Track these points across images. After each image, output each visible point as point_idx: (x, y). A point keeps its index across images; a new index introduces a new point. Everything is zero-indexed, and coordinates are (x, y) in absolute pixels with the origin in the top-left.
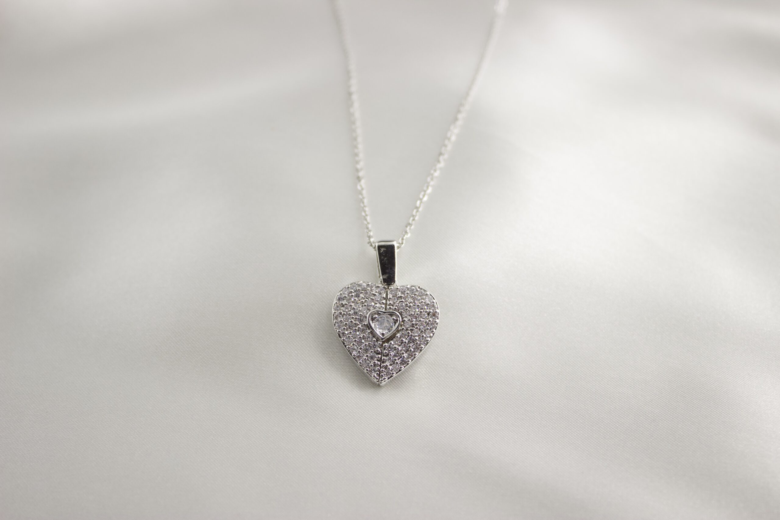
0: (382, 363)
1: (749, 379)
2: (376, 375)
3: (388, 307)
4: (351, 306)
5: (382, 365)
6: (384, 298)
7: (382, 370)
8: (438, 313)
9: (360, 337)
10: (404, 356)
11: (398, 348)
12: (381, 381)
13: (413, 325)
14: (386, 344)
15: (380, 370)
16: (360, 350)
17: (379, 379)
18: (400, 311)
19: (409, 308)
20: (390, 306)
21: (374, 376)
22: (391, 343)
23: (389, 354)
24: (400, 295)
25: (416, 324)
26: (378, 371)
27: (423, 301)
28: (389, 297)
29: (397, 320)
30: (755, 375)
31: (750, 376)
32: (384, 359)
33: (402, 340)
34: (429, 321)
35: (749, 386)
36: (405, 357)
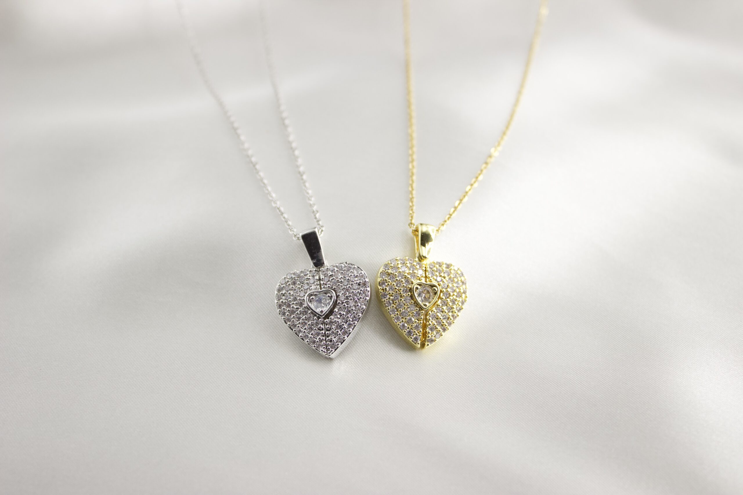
0: (327, 337)
1: (688, 371)
2: (323, 349)
3: (322, 287)
4: (290, 293)
5: (327, 339)
6: (317, 279)
7: (328, 344)
8: (368, 282)
9: (303, 319)
10: (344, 327)
11: (338, 321)
12: (329, 353)
13: (347, 298)
14: (327, 320)
15: (326, 344)
16: (305, 331)
17: (327, 352)
18: (333, 288)
19: (341, 283)
20: (324, 285)
21: (322, 350)
22: (331, 318)
23: (331, 328)
24: (331, 273)
25: (350, 296)
26: (324, 345)
27: (352, 274)
28: (321, 278)
29: (332, 296)
30: (694, 367)
31: (690, 368)
32: (328, 334)
33: (340, 313)
34: (361, 290)
35: (687, 377)
36: (346, 327)
